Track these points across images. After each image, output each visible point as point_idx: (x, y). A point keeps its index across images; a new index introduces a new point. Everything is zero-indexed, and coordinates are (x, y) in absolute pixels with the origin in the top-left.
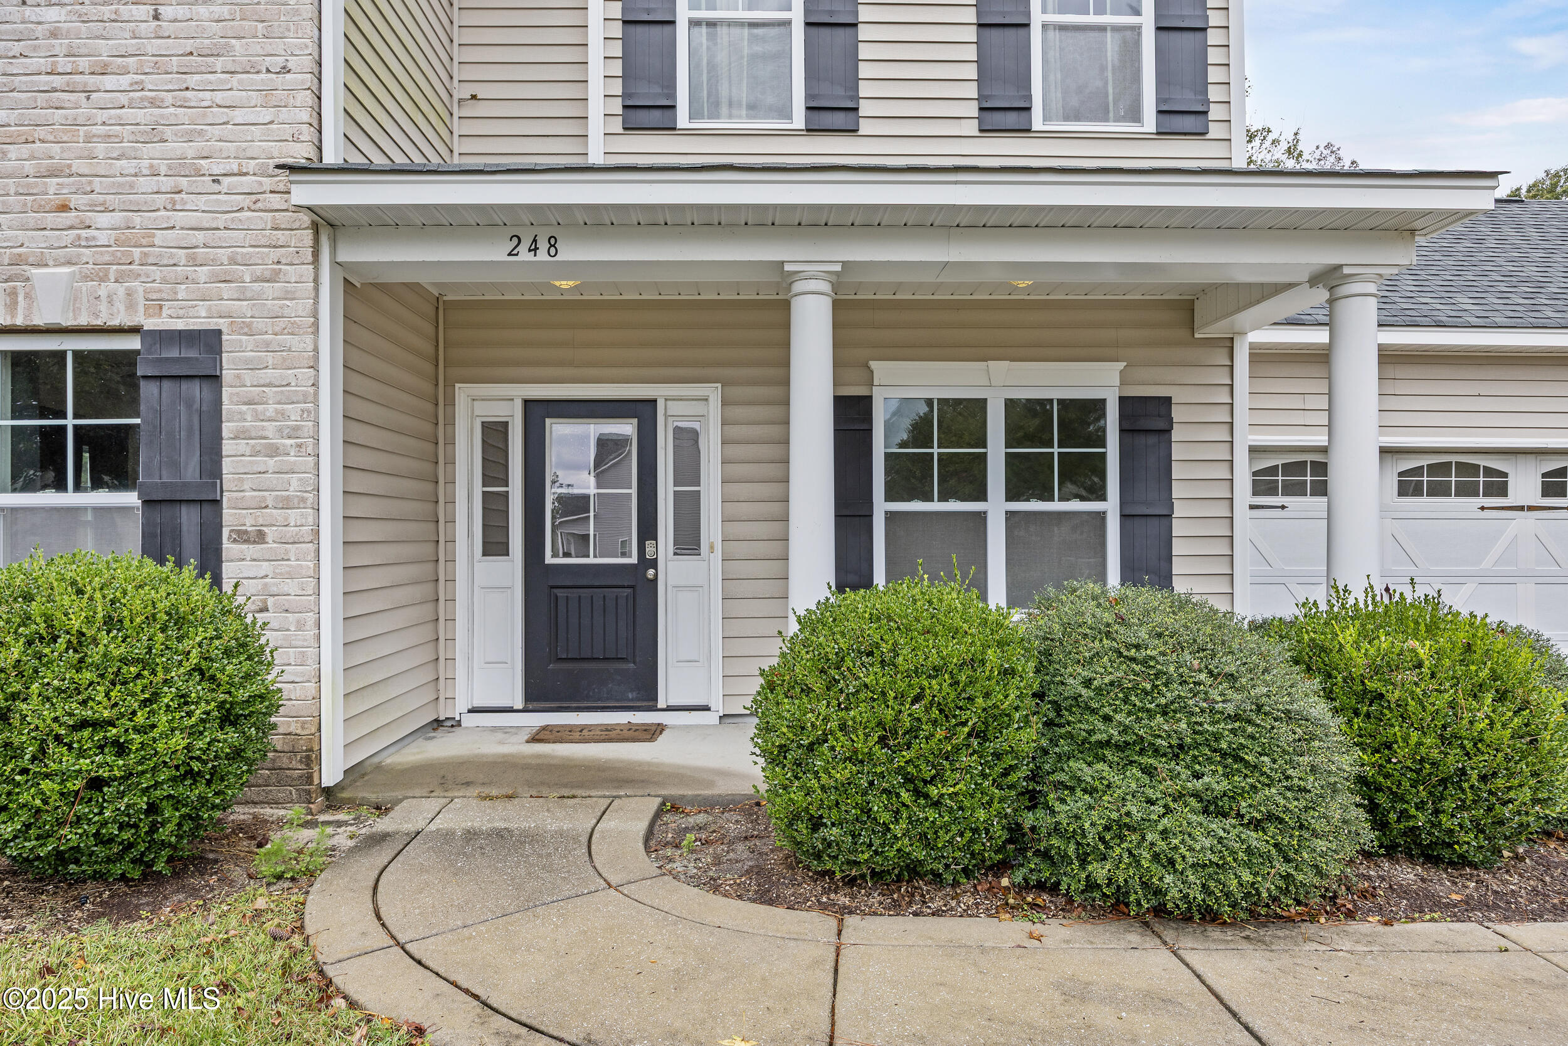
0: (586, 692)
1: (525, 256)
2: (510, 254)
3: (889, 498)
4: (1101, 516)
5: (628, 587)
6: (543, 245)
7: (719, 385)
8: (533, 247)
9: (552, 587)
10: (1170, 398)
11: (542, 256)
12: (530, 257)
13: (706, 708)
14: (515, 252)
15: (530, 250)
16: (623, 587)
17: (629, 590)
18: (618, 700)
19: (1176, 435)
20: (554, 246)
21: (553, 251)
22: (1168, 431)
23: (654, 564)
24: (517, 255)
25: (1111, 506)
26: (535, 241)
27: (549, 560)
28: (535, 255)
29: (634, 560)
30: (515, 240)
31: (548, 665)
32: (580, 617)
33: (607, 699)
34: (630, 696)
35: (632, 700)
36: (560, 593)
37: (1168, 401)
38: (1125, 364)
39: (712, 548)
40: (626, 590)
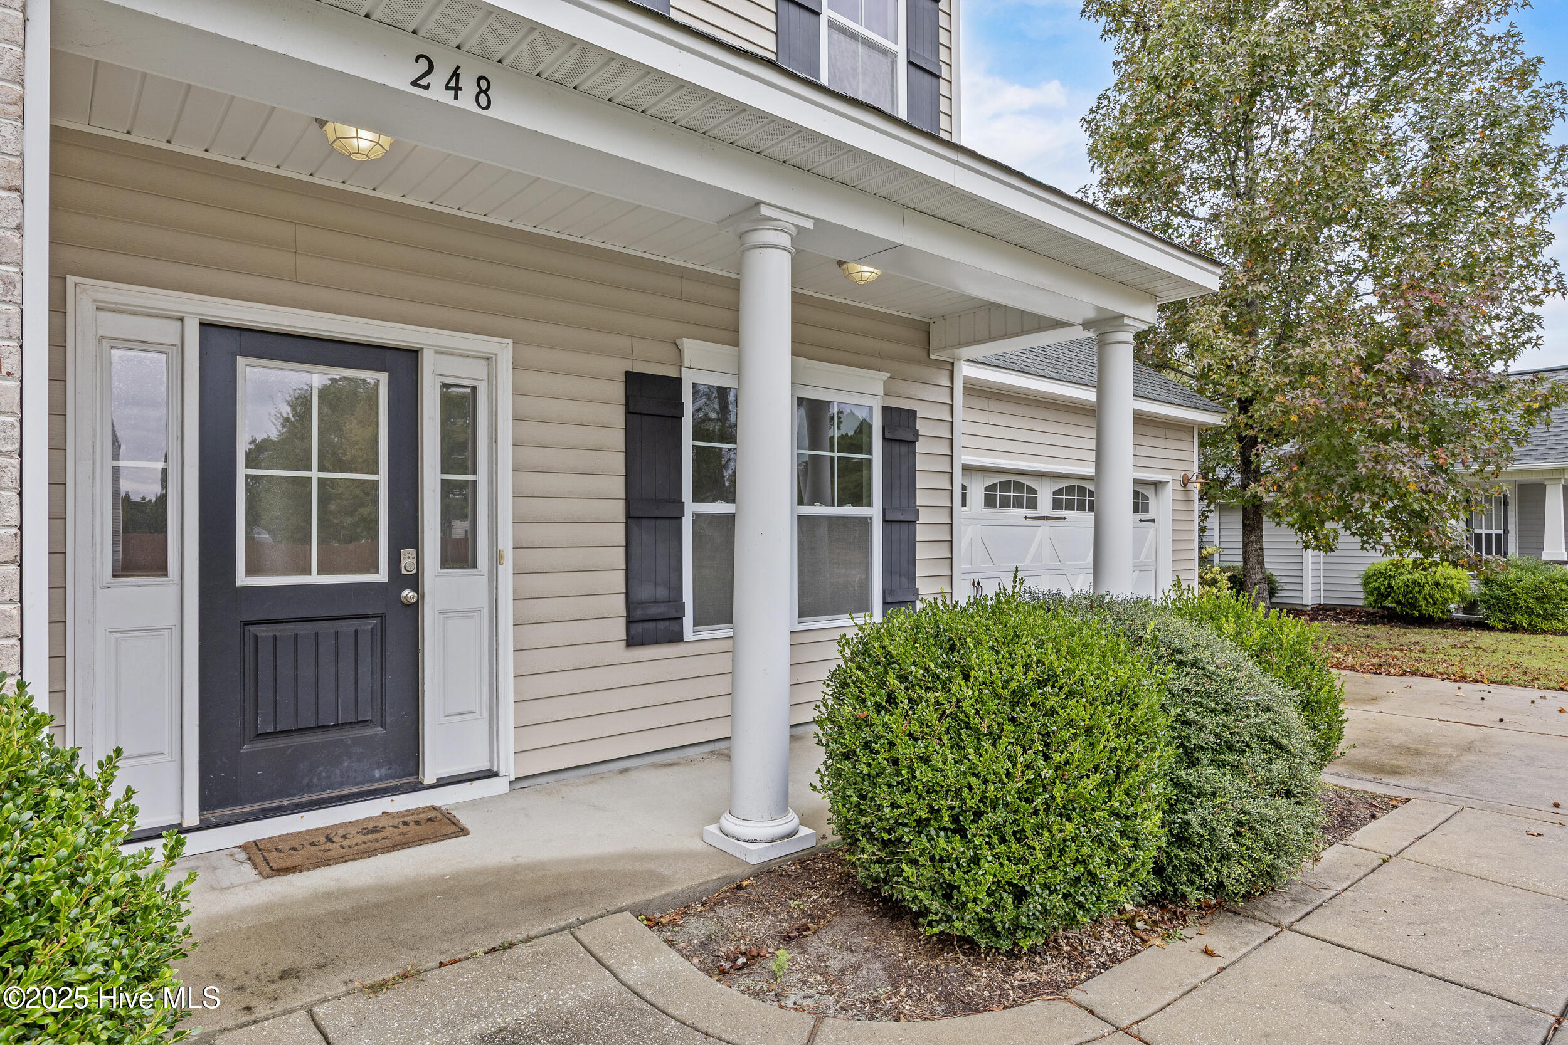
0: (306, 781)
1: (438, 93)
2: (415, 83)
3: (697, 498)
4: (866, 522)
5: (374, 617)
6: (469, 88)
7: (510, 341)
8: (453, 84)
9: (247, 623)
10: (915, 412)
11: (467, 101)
12: (447, 97)
13: (491, 774)
14: (423, 82)
15: (448, 88)
16: (366, 617)
17: (375, 621)
18: (357, 784)
19: (920, 447)
20: (485, 92)
21: (484, 103)
22: (912, 443)
23: (414, 582)
24: (427, 87)
25: (874, 512)
26: (456, 74)
27: (242, 579)
28: (456, 98)
29: (383, 576)
30: (423, 65)
31: (241, 748)
32: (296, 667)
33: (342, 785)
34: (377, 774)
35: (380, 779)
36: (262, 632)
37: (913, 413)
38: (889, 375)
39: (497, 557)
40: (369, 621)
